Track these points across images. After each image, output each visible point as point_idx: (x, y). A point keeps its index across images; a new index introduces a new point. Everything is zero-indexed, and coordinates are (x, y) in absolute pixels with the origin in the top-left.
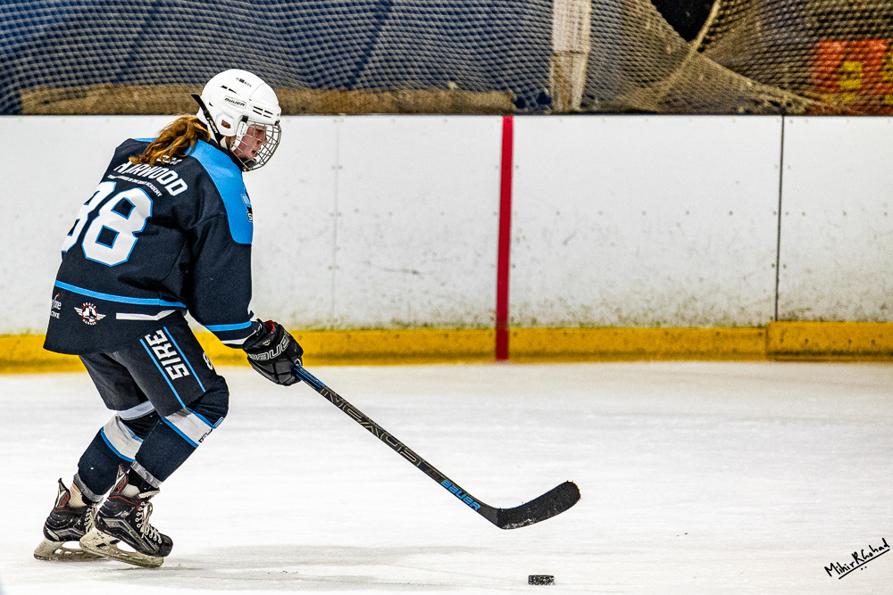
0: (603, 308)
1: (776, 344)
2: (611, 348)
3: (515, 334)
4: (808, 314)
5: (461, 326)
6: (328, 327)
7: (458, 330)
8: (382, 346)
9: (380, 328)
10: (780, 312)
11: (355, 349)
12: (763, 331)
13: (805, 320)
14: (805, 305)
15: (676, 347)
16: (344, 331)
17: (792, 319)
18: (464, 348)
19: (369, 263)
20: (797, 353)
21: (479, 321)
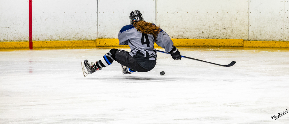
0: (55, 36)
1: (98, 44)
2: (58, 46)
3: (34, 43)
4: (105, 37)
5: (20, 41)
7: (20, 42)
8: (1, 46)
10: (99, 37)
12: (95, 41)
13: (105, 38)
14: (105, 35)
15: (74, 45)
17: (102, 38)
18: (22, 46)
20: (104, 46)
21: (25, 40)
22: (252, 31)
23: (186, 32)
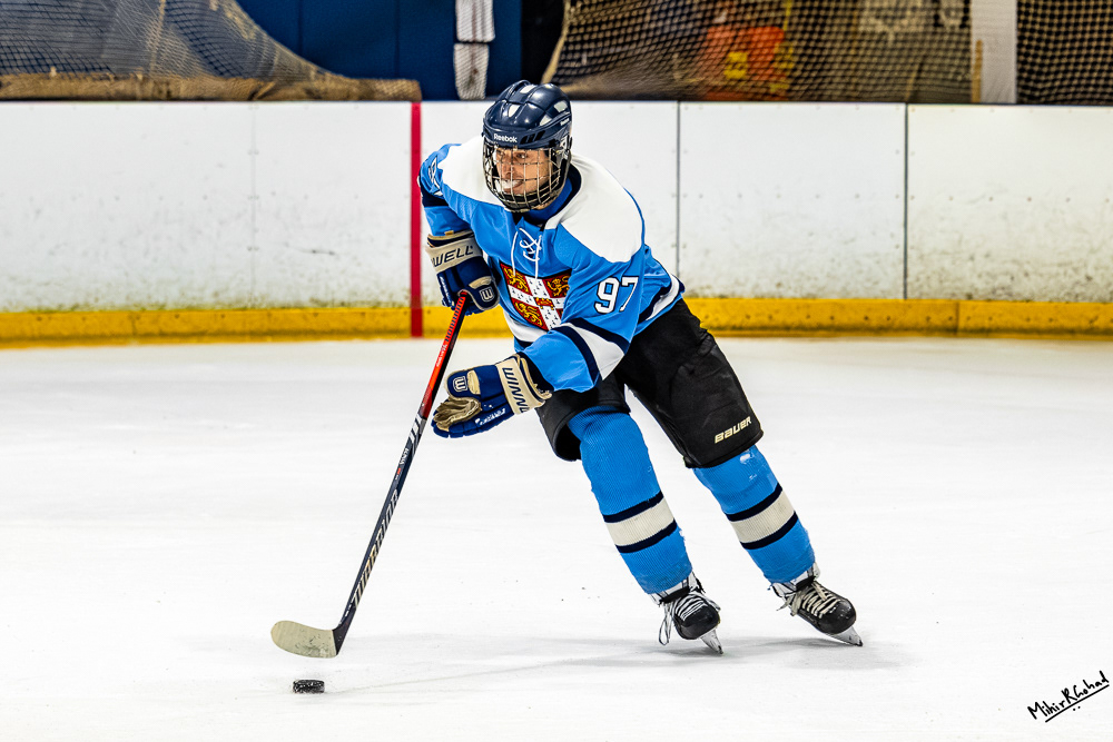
5: (377, 305)
6: (249, 305)
7: (374, 308)
8: (302, 324)
9: (299, 306)
11: (276, 327)
16: (265, 309)
17: (693, 296)
18: (381, 326)
19: (287, 245)
21: (393, 300)
23: (1021, 275)
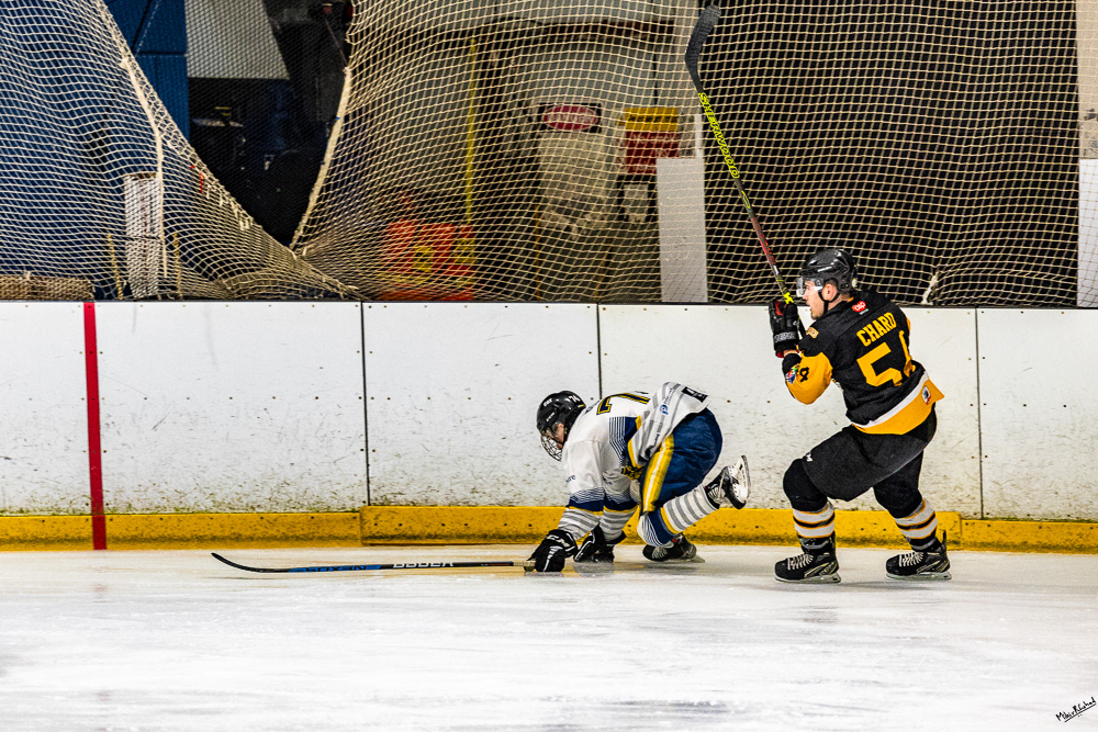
0: (196, 493)
1: (371, 529)
2: (208, 533)
3: (111, 520)
4: (400, 498)
5: (56, 512)
7: (54, 515)
10: (371, 497)
12: (357, 515)
13: (398, 504)
14: (397, 489)
15: (272, 532)
17: (385, 503)
18: (62, 535)
20: (393, 537)
21: (74, 506)
22: (994, 478)
